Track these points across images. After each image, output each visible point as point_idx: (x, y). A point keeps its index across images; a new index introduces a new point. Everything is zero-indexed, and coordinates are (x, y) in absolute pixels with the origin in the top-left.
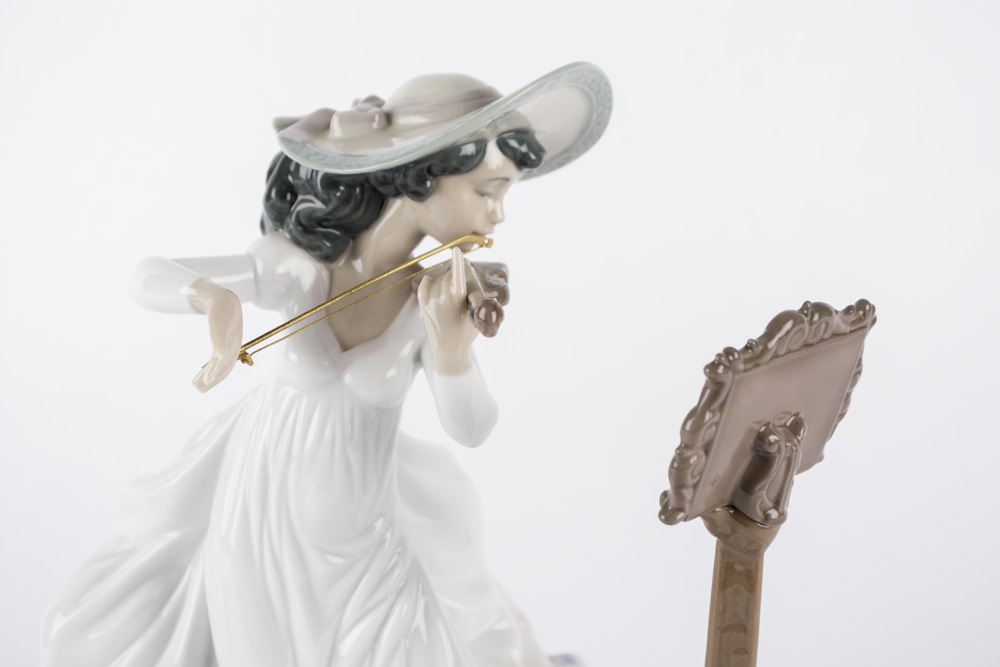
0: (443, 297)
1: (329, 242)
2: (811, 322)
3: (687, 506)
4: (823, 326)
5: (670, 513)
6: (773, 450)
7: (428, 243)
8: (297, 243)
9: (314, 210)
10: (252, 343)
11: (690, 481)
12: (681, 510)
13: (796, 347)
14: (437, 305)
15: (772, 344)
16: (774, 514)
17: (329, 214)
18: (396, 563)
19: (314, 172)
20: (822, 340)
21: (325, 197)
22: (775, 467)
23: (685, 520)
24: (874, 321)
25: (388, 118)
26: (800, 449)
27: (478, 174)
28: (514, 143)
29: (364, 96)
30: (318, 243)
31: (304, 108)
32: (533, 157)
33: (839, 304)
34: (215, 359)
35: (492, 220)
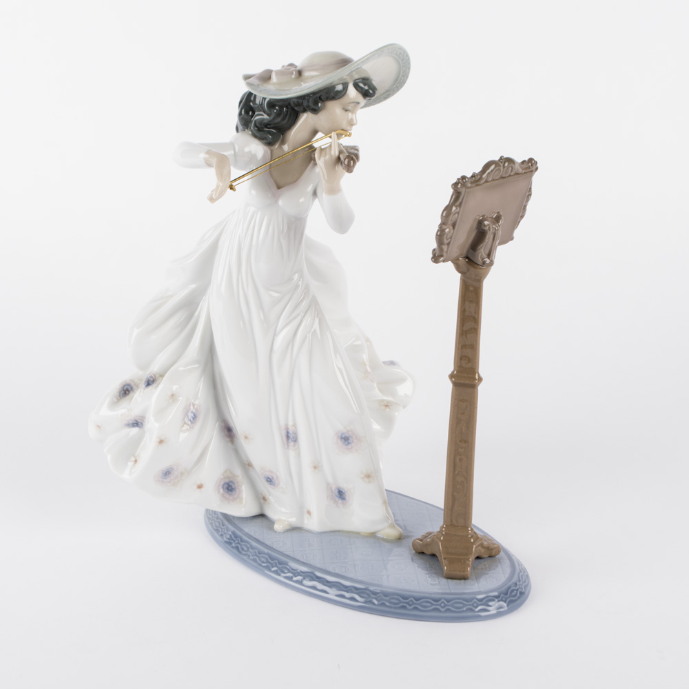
0: (327, 157)
1: (271, 135)
2: (504, 167)
3: (445, 254)
4: (510, 169)
5: (436, 258)
6: (486, 228)
7: (320, 135)
8: (255, 136)
9: (263, 119)
10: (235, 180)
11: (446, 241)
12: (442, 256)
13: (497, 178)
14: (325, 161)
15: (484, 176)
16: (488, 261)
17: (270, 121)
18: (303, 299)
19: (264, 99)
20: (510, 176)
21: (269, 112)
22: (487, 237)
23: (444, 261)
24: (537, 169)
25: (300, 73)
26: (500, 229)
27: (344, 100)
28: (361, 85)
29: (287, 64)
30: (265, 136)
31: (257, 70)
32: (371, 92)
33: (519, 159)
34: (218, 186)
35: (351, 124)
